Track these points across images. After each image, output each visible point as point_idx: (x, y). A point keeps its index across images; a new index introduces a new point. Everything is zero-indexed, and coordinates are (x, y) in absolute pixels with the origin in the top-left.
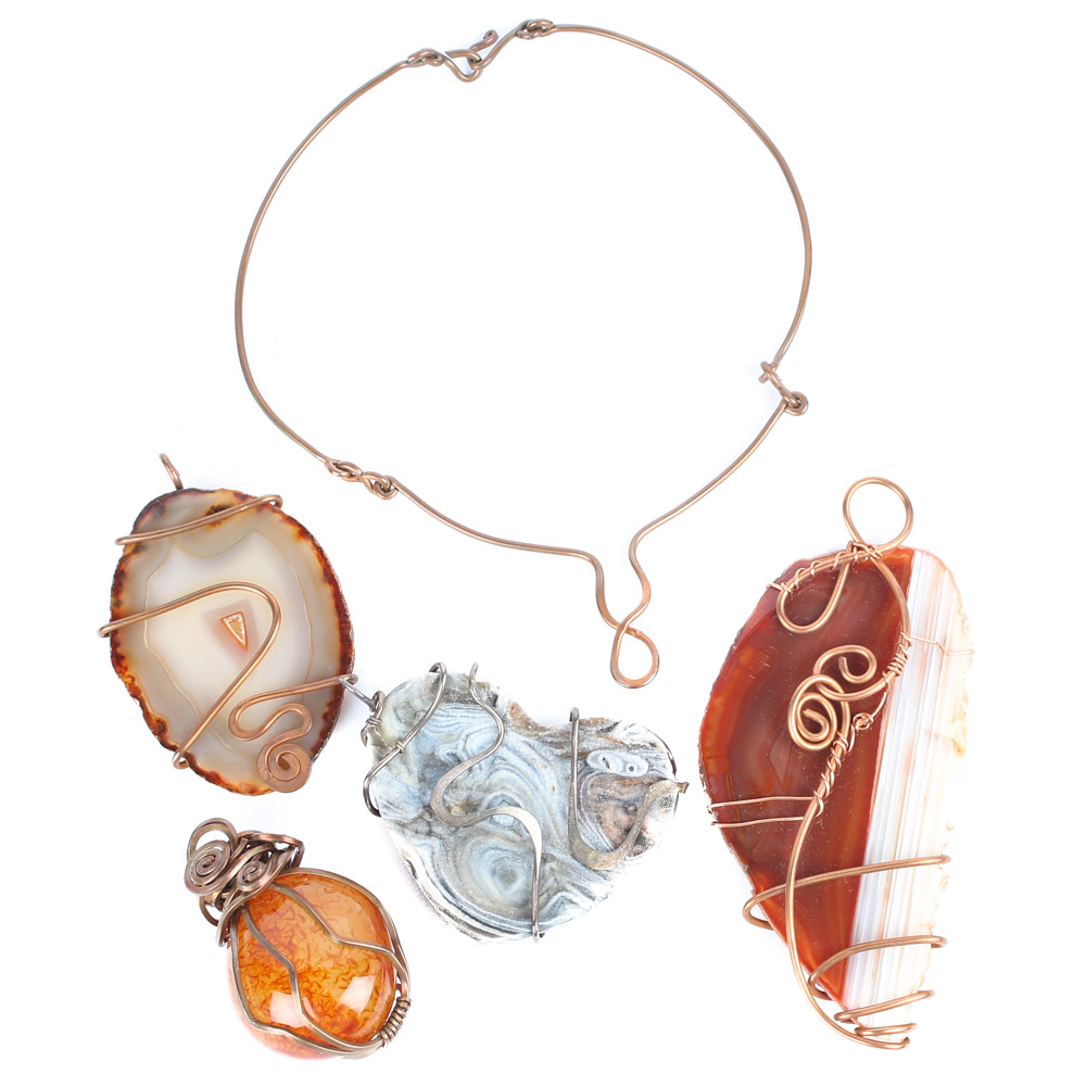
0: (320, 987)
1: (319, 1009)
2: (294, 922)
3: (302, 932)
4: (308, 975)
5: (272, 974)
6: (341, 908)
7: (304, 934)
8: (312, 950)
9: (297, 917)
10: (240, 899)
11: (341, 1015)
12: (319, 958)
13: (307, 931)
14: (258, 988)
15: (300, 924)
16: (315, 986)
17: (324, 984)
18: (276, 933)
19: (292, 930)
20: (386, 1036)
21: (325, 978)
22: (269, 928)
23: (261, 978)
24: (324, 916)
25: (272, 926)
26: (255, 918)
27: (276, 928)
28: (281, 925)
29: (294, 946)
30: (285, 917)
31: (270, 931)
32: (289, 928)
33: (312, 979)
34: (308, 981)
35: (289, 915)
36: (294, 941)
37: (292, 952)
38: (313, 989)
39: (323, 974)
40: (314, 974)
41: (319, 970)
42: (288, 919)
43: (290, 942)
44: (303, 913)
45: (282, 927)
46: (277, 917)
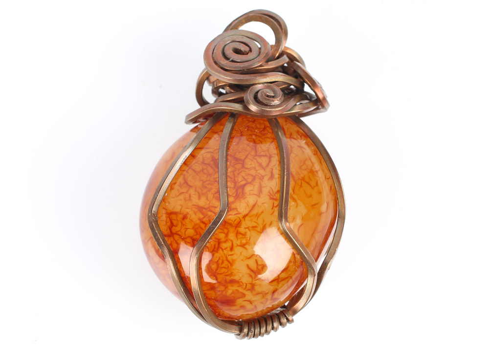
0: (232, 249)
1: (214, 266)
2: (262, 172)
3: (261, 187)
4: (231, 230)
5: (203, 199)
6: (310, 196)
7: (260, 191)
8: (254, 212)
9: (268, 170)
10: (237, 107)
11: (226, 288)
12: (254, 224)
13: (266, 191)
14: (182, 197)
15: (266, 178)
16: (228, 245)
17: (238, 250)
18: (239, 166)
19: (254, 179)
20: (246, 330)
21: (243, 246)
22: (238, 156)
23: (192, 191)
24: (291, 191)
25: (241, 156)
26: (234, 133)
27: (243, 163)
28: (250, 163)
29: (243, 193)
30: (260, 160)
31: (237, 159)
32: (253, 172)
33: (232, 236)
34: (227, 235)
35: (264, 161)
36: (248, 189)
37: (237, 197)
38: (224, 245)
39: (244, 241)
40: (238, 233)
41: (244, 235)
42: (260, 165)
43: (243, 187)
44: (276, 172)
45: (248, 166)
46: (253, 153)
